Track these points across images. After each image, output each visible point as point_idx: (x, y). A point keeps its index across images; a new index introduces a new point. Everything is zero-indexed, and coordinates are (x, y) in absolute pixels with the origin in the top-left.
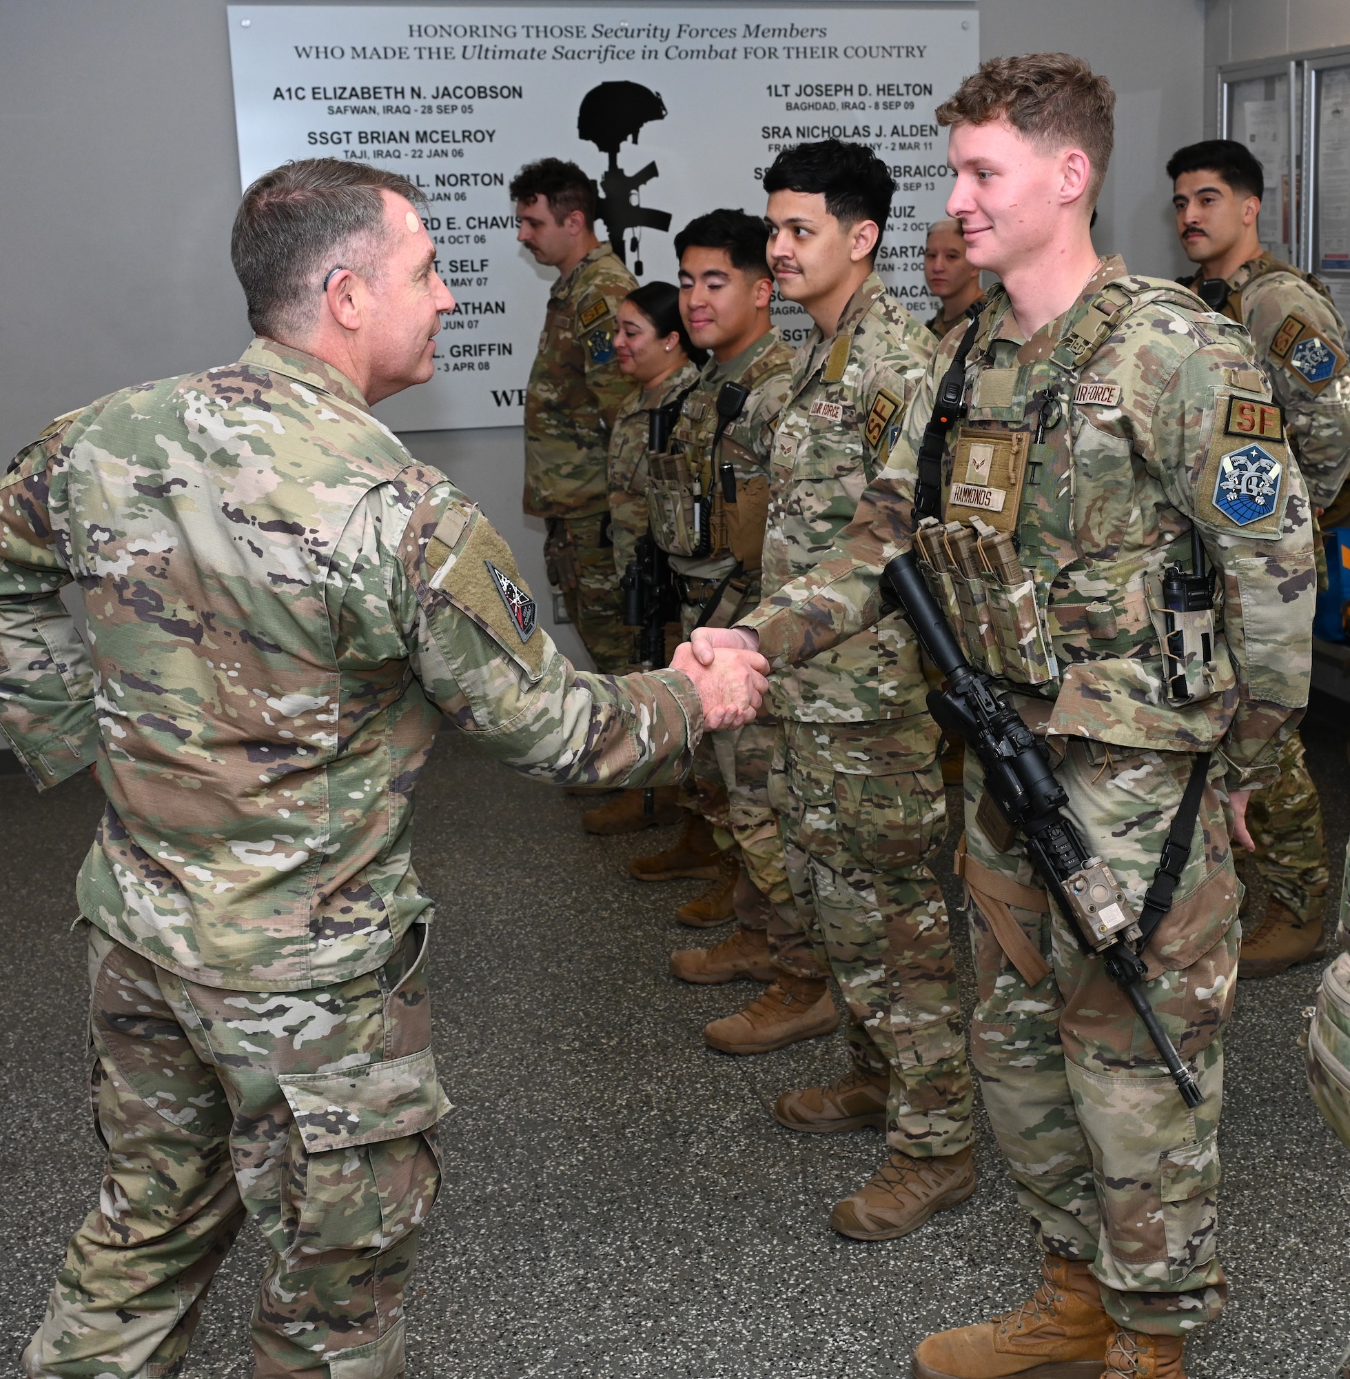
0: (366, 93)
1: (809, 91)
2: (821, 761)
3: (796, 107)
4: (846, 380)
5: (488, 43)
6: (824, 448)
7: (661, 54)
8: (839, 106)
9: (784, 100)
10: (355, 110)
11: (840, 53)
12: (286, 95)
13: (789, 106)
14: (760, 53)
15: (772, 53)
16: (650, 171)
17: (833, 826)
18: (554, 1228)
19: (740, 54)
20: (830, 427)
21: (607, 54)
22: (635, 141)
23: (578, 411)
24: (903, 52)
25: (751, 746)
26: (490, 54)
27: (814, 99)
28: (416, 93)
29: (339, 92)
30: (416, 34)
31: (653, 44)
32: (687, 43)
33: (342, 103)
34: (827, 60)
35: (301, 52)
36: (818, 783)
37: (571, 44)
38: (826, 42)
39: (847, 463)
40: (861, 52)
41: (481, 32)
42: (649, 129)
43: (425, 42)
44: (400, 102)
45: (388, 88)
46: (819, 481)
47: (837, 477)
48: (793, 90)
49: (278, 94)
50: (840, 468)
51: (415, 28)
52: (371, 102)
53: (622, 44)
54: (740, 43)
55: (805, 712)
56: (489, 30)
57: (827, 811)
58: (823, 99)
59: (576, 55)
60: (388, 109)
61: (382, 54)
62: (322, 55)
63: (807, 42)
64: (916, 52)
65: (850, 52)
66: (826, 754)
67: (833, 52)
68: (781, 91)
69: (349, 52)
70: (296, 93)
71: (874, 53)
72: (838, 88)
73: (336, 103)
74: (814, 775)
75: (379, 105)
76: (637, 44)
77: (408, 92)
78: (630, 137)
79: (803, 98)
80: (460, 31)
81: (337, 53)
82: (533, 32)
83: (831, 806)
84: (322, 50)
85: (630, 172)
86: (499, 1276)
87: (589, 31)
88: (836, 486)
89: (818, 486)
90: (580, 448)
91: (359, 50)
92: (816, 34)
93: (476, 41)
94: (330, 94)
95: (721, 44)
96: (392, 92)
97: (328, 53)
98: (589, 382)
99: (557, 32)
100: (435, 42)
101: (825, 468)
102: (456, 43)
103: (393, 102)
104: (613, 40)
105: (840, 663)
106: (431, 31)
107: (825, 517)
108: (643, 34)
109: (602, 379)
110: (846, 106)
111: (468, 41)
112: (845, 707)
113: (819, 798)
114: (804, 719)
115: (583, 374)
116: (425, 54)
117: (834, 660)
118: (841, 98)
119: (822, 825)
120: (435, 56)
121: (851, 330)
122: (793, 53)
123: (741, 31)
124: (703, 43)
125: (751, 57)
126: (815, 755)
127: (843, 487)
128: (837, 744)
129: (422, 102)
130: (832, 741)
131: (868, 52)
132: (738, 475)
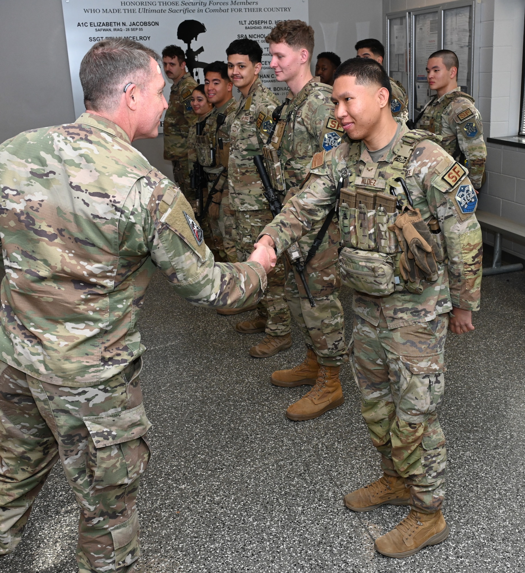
0: (108, 24)
1: (252, 23)
2: (247, 222)
3: (249, 28)
4: (251, 109)
5: (147, 7)
6: (245, 129)
7: (204, 11)
8: (263, 28)
9: (245, 26)
10: (104, 30)
11: (263, 10)
12: (81, 25)
13: (246, 28)
14: (236, 10)
15: (240, 10)
16: (201, 50)
17: (251, 241)
18: (170, 357)
19: (230, 11)
20: (246, 123)
21: (186, 11)
22: (196, 40)
23: (181, 126)
24: (283, 9)
25: (229, 223)
26: (148, 11)
27: (254, 25)
28: (124, 24)
29: (99, 24)
30: (123, 5)
31: (201, 7)
32: (212, 7)
33: (100, 28)
34: (258, 12)
35: (86, 11)
36: (246, 229)
37: (174, 8)
38: (258, 6)
39: (251, 134)
40: (269, 10)
41: (144, 4)
42: (200, 36)
43: (126, 7)
44: (119, 27)
45: (115, 23)
46: (243, 139)
47: (249, 138)
48: (247, 22)
49: (79, 25)
50: (249, 135)
51: (123, 3)
52: (109, 27)
53: (191, 7)
54: (229, 7)
55: (242, 208)
56: (147, 3)
57: (249, 237)
58: (257, 25)
59: (176, 11)
60: (115, 30)
61: (112, 11)
62: (93, 12)
63: (252, 6)
64: (288, 10)
65: (266, 10)
66: (248, 220)
67: (260, 10)
68: (244, 23)
69: (101, 11)
70: (85, 24)
71: (274, 10)
72: (262, 22)
73: (98, 28)
74: (245, 227)
75: (112, 28)
76: (196, 8)
77: (121, 24)
78: (194, 38)
79: (251, 25)
80: (138, 4)
81: (98, 11)
82: (162, 4)
83: (250, 235)
84: (93, 10)
85: (195, 50)
86: (154, 368)
87: (180, 3)
88: (249, 140)
89: (243, 141)
90: (182, 138)
91: (105, 10)
92: (255, 4)
93: (143, 7)
94: (96, 25)
95: (223, 7)
96: (116, 24)
97: (95, 11)
98: (185, 117)
99: (169, 4)
100: (129, 7)
101: (245, 135)
102: (136, 8)
103: (117, 27)
104: (188, 6)
105: (251, 193)
106: (128, 4)
107: (246, 150)
108: (198, 4)
109: (190, 116)
110: (265, 27)
111: (140, 7)
112: (253, 206)
113: (247, 233)
114: (241, 210)
115: (183, 114)
116: (127, 11)
117: (249, 192)
118: (263, 25)
119: (248, 241)
120: (130, 12)
121: (252, 95)
122: (247, 10)
123: (230, 3)
124: (217, 7)
125: (233, 11)
126: (245, 221)
127: (250, 141)
128: (251, 217)
129: (126, 27)
130: (250, 216)
131: (272, 10)
132: (224, 141)
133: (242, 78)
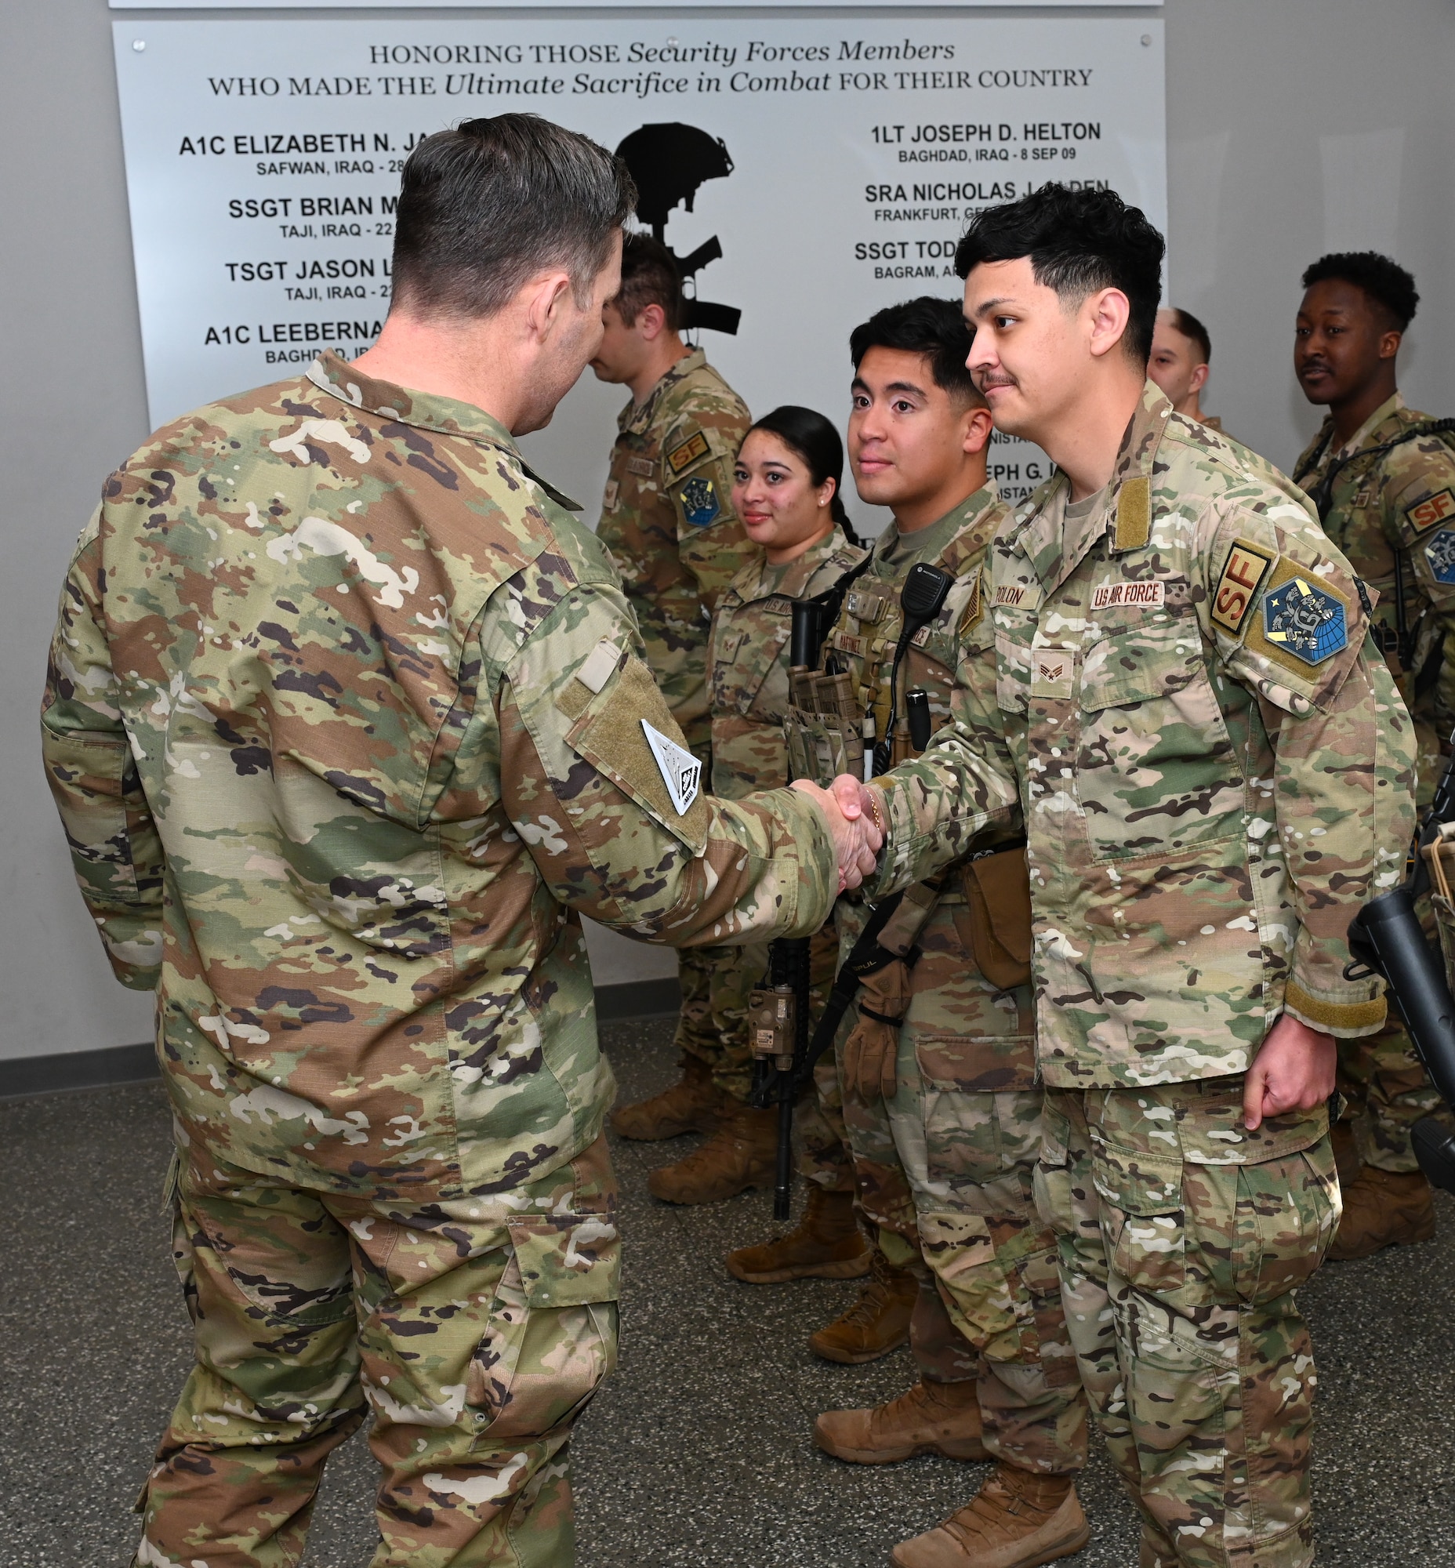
0: (311, 143)
1: (930, 134)
2: (1159, 1147)
3: (913, 157)
5: (482, 71)
6: (1137, 652)
7: (725, 85)
8: (972, 155)
9: (896, 147)
10: (295, 168)
11: (973, 80)
12: (197, 147)
13: (902, 156)
14: (862, 82)
15: (878, 81)
16: (711, 250)
17: (1180, 1246)
19: (834, 83)
20: (1146, 618)
21: (648, 85)
22: (689, 208)
23: (667, 596)
24: (1060, 78)
26: (485, 87)
27: (937, 146)
28: (382, 143)
29: (272, 142)
30: (380, 59)
31: (714, 70)
32: (760, 68)
33: (277, 159)
34: (955, 89)
35: (218, 87)
36: (1153, 1181)
37: (598, 71)
38: (954, 65)
39: (1181, 670)
40: (1002, 79)
41: (472, 55)
42: (707, 190)
43: (393, 70)
44: (359, 156)
45: (342, 137)
46: (1136, 705)
47: (1166, 695)
48: (909, 133)
49: (186, 146)
50: (1171, 679)
51: (379, 50)
52: (318, 157)
53: (670, 70)
54: (834, 67)
55: (1146, 1072)
56: (482, 51)
57: (1170, 1223)
58: (950, 146)
59: (606, 87)
60: (342, 167)
61: (333, 88)
62: (248, 91)
63: (928, 65)
64: (1079, 79)
65: (988, 79)
66: (1168, 1136)
67: (963, 80)
68: (892, 134)
69: (285, 86)
70: (211, 145)
71: (1020, 80)
72: (971, 130)
73: (268, 159)
74: (1144, 1168)
75: (329, 160)
76: (689, 71)
77: (370, 142)
78: (682, 202)
79: (923, 145)
80: (443, 54)
81: (270, 87)
82: (545, 55)
83: (1178, 1217)
84: (247, 82)
85: (682, 251)
87: (624, 52)
88: (1166, 708)
89: (1134, 714)
90: (672, 648)
91: (300, 82)
92: (940, 53)
93: (465, 68)
94: (260, 145)
95: (808, 70)
96: (347, 141)
97: (257, 87)
98: (685, 553)
99: (578, 54)
100: (408, 71)
101: (1144, 683)
102: (437, 72)
103: (350, 156)
104: (657, 65)
106: (401, 55)
107: (1151, 762)
108: (700, 56)
109: (702, 549)
110: (981, 154)
111: (454, 68)
113: (1156, 1204)
114: (1144, 1082)
115: (675, 542)
116: (394, 87)
117: (1191, 981)
118: (974, 144)
119: (1164, 1245)
120: (407, 90)
121: (1146, 467)
122: (908, 81)
123: (835, 50)
124: (782, 69)
125: (850, 87)
126: (1145, 1139)
127: (1177, 707)
128: (1188, 1120)
129: (389, 155)
130: (1179, 1115)
131: (1012, 78)
133: (1013, 381)
